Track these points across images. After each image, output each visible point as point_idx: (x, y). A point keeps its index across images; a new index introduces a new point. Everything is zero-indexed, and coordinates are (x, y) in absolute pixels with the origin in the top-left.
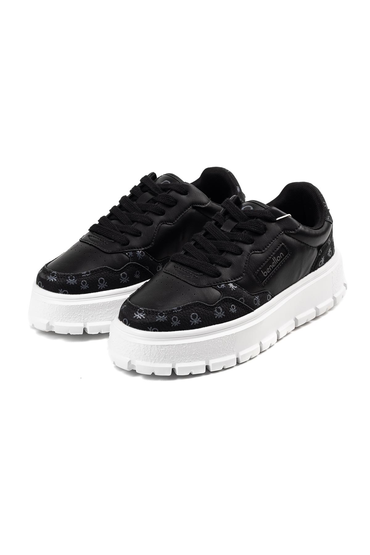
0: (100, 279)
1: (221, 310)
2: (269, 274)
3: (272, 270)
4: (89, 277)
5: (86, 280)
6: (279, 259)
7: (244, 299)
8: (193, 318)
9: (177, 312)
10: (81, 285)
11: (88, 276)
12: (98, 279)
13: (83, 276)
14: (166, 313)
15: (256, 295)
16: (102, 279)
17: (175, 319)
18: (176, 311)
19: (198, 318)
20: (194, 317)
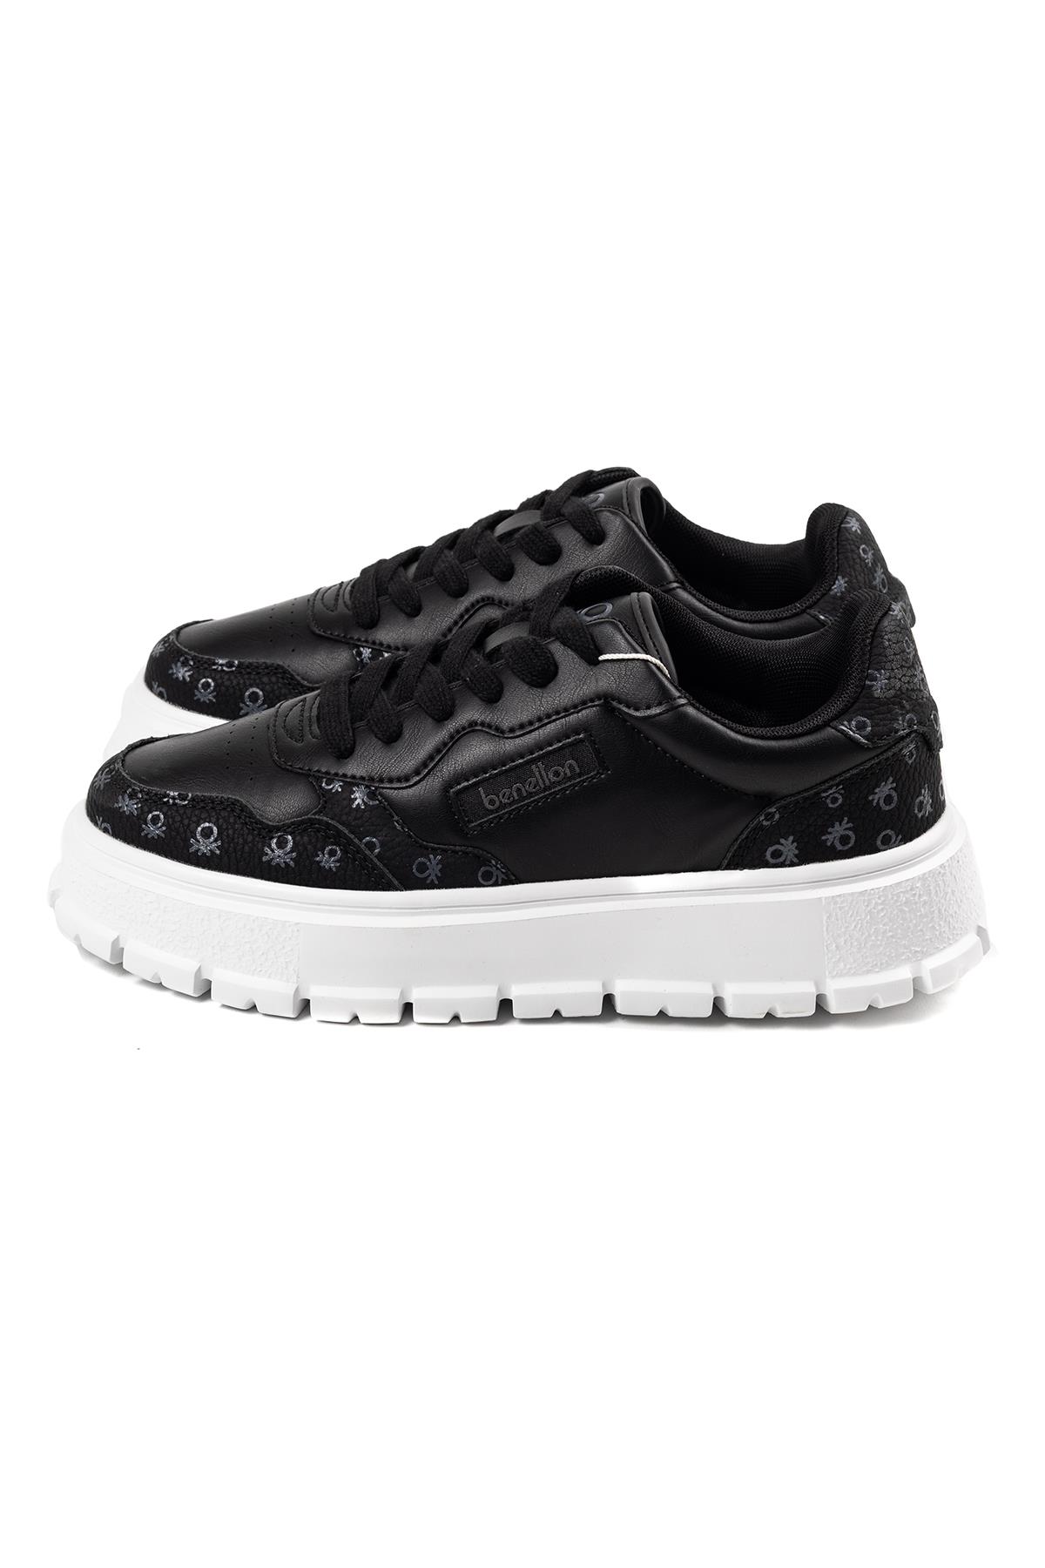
0: (251, 690)
1: (290, 844)
2: (502, 806)
3: (522, 798)
4: (226, 677)
5: (214, 680)
6: (557, 774)
7: (378, 845)
8: (202, 835)
9: (175, 804)
10: (197, 688)
11: (228, 672)
12: (247, 689)
13: (214, 667)
14: (145, 797)
15: (433, 849)
16: (257, 693)
17: (155, 820)
18: (171, 801)
19: (216, 841)
20: (207, 833)
